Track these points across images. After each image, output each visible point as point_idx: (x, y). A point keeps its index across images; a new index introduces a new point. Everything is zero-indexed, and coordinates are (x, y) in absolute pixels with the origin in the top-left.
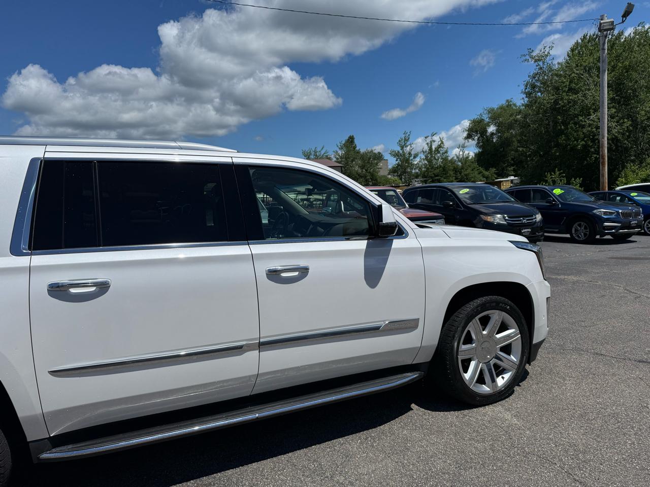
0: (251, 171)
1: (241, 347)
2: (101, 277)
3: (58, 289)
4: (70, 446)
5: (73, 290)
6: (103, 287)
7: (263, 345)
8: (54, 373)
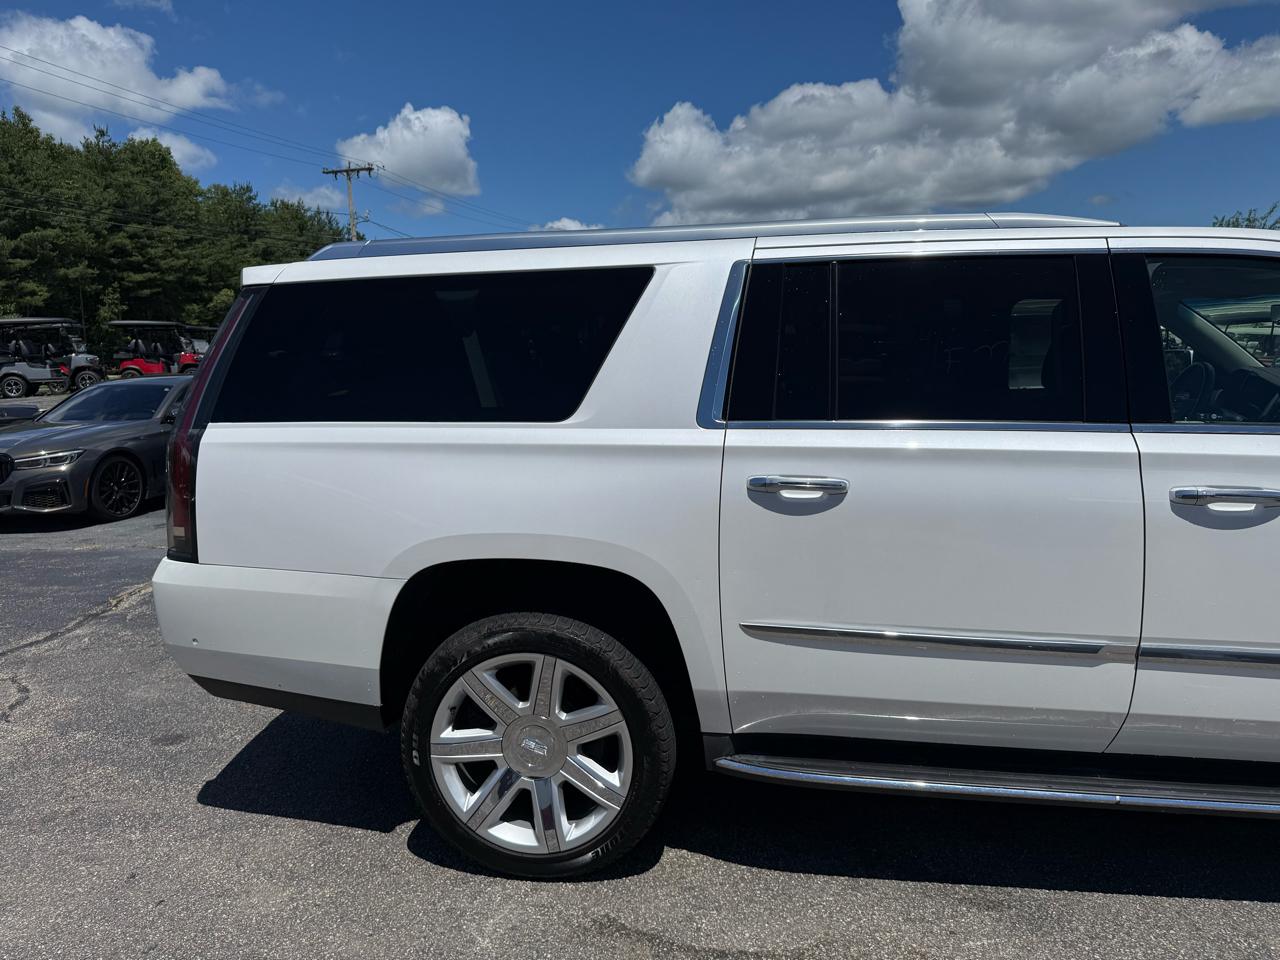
0: (1151, 268)
1: (1094, 650)
2: (832, 474)
3: (763, 489)
4: (761, 759)
5: (786, 494)
6: (835, 493)
7: (1145, 656)
8: (748, 629)
